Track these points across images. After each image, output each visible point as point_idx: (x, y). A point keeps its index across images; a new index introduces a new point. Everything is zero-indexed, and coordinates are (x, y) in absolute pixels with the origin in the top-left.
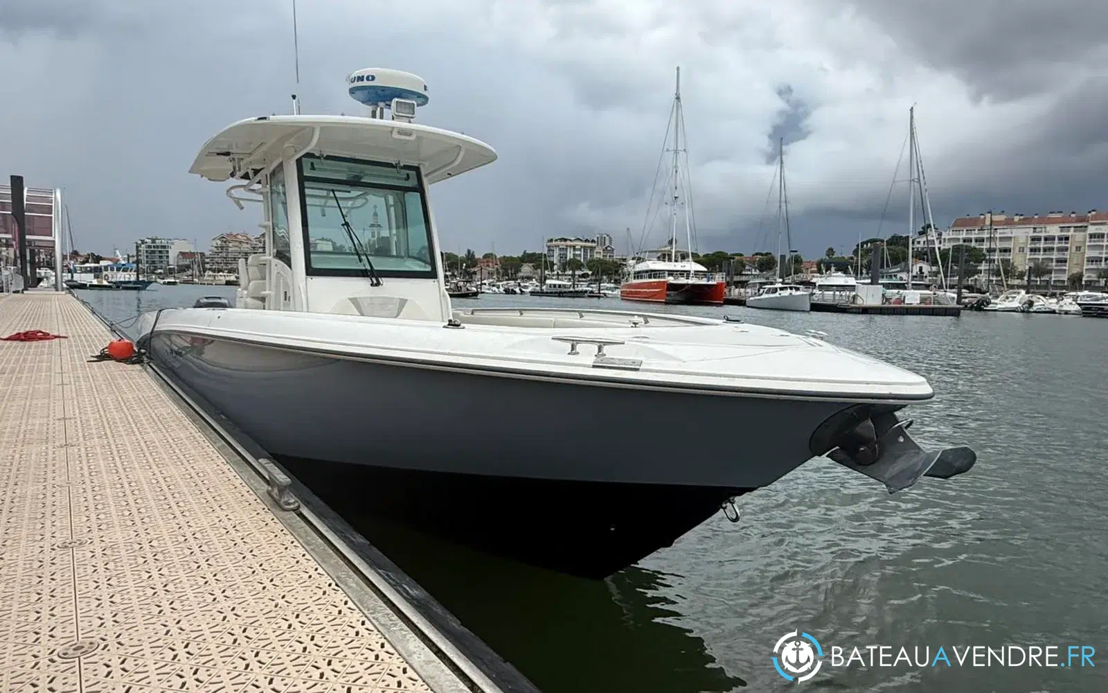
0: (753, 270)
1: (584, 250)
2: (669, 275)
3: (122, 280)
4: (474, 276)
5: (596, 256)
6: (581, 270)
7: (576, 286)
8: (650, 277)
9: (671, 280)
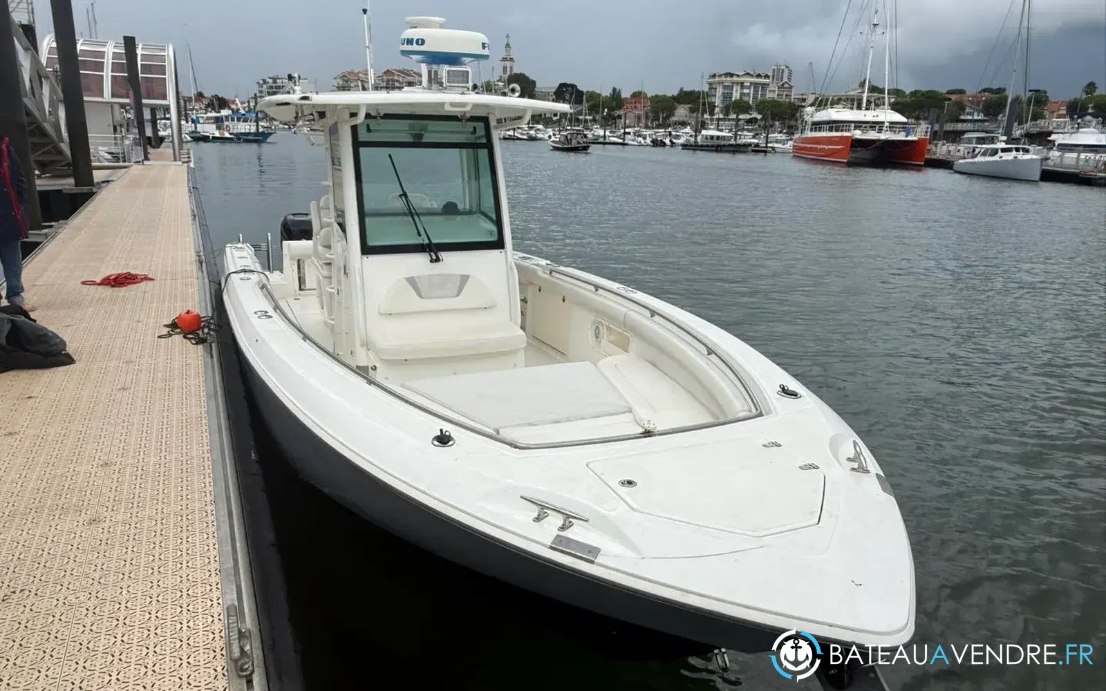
0: (976, 114)
1: (755, 87)
2: (856, 128)
3: (243, 131)
4: (618, 121)
5: (769, 95)
6: (748, 113)
7: (738, 137)
8: (831, 130)
9: (858, 134)
